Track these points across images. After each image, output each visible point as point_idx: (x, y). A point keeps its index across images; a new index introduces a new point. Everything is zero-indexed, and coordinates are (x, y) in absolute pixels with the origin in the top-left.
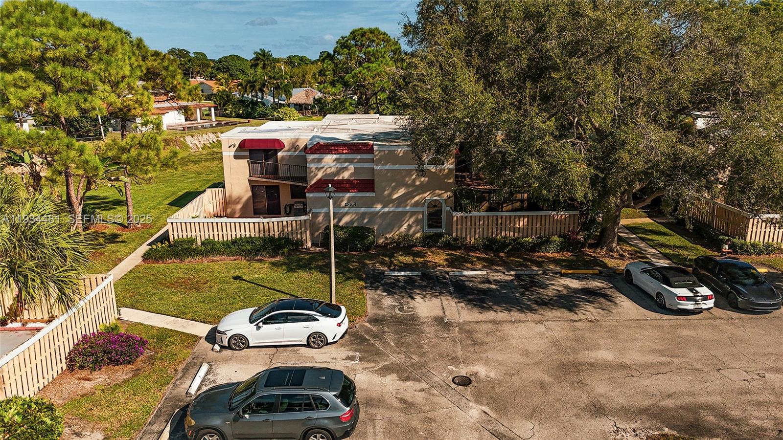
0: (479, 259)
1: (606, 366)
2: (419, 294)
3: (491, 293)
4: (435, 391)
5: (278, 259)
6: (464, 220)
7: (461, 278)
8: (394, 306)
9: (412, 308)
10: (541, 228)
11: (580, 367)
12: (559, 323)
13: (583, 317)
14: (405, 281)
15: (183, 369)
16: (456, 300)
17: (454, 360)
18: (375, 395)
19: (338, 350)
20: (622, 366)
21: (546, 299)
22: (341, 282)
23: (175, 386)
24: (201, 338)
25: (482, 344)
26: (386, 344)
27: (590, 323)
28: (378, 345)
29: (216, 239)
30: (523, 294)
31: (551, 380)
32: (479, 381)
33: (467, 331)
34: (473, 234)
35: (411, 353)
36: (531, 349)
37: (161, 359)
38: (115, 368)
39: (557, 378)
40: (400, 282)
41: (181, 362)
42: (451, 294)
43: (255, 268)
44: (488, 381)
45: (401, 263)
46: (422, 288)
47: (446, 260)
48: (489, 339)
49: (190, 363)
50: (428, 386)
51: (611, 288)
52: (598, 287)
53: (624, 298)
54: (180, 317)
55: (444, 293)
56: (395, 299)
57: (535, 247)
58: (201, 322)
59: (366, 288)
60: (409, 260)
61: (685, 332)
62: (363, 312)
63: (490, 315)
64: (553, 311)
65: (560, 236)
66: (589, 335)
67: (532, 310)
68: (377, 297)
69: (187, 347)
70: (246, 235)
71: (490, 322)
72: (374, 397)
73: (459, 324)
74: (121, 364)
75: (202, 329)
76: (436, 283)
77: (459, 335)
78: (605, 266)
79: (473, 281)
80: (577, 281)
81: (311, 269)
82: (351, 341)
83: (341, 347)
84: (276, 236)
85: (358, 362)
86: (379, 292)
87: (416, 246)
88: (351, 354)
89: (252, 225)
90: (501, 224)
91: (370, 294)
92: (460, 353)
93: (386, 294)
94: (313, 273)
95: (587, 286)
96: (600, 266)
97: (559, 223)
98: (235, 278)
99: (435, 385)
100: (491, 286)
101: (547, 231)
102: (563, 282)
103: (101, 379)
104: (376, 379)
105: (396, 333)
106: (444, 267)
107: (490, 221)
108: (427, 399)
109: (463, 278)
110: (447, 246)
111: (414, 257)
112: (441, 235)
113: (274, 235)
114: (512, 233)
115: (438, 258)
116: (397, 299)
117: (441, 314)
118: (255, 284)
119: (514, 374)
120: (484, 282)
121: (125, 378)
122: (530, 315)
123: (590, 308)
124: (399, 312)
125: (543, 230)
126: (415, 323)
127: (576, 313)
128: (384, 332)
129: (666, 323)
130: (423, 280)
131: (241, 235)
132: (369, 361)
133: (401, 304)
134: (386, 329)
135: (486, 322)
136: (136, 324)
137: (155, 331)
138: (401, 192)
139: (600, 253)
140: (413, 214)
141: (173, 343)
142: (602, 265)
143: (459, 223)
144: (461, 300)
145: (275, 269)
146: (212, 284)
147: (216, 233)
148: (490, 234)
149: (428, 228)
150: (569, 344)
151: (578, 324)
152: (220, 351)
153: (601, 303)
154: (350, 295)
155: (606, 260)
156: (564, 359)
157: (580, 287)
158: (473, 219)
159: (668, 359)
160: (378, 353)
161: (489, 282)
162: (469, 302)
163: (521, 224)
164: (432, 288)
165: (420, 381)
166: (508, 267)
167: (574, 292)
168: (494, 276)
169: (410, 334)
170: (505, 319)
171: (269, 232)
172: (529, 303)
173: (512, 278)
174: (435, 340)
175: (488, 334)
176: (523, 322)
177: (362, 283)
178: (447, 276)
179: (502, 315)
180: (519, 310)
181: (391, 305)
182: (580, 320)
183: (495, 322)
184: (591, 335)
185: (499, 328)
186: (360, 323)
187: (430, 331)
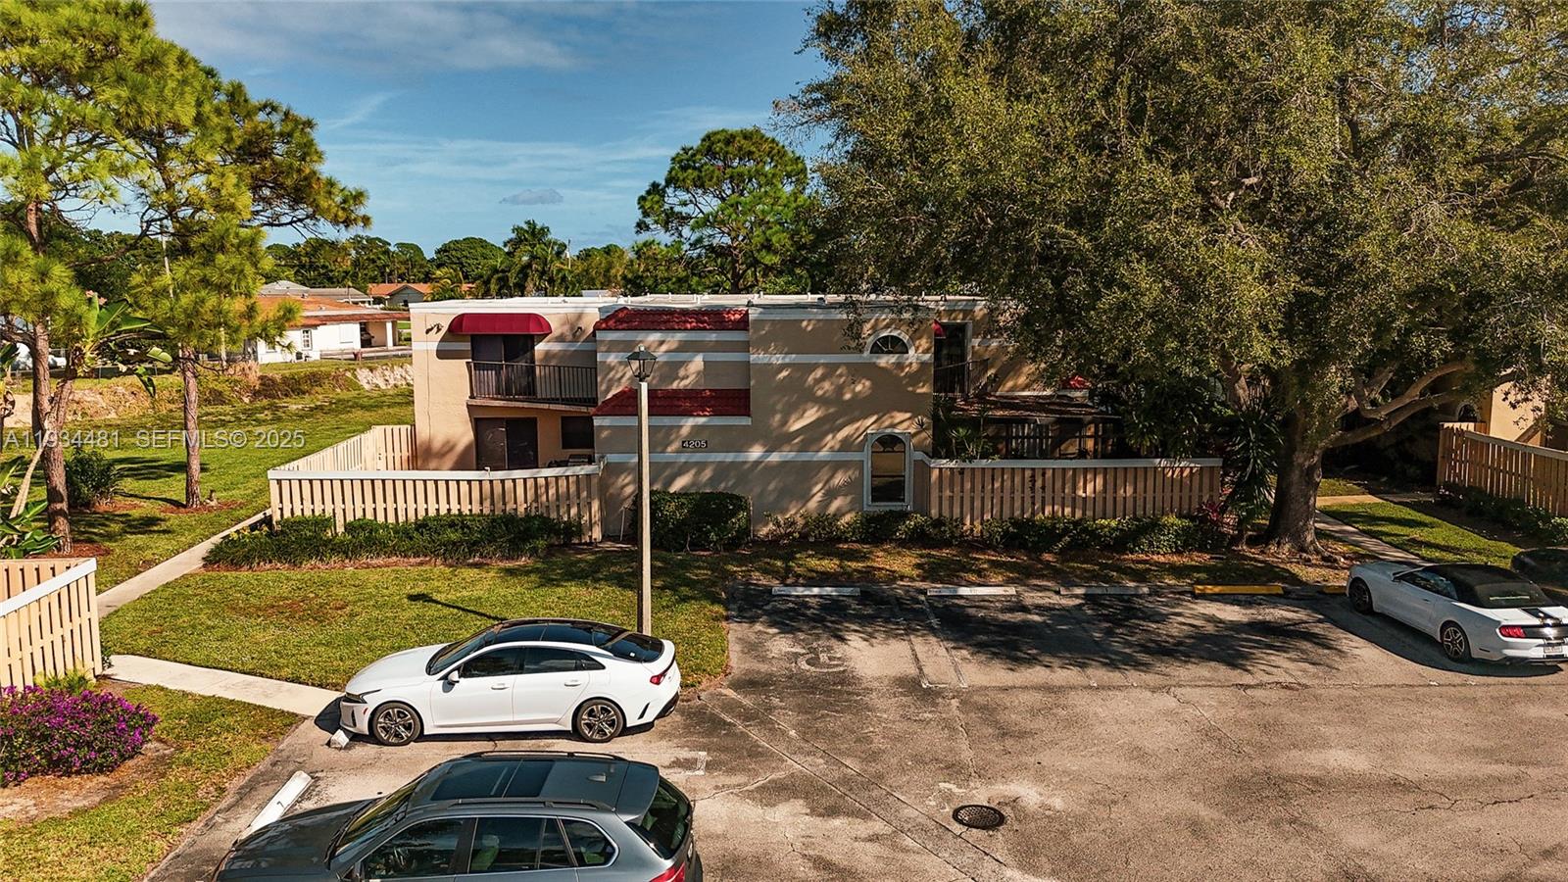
0: (995, 564)
1: (1355, 785)
2: (856, 631)
3: (1034, 631)
4: (909, 842)
5: (522, 561)
6: (957, 478)
7: (956, 601)
8: (797, 655)
9: (839, 659)
10: (1135, 498)
11: (1288, 787)
12: (1211, 691)
13: (1266, 678)
14: (823, 607)
15: (242, 788)
16: (951, 645)
17: (954, 769)
18: (745, 850)
19: (652, 745)
20: (1397, 785)
21: (1167, 642)
22: (668, 607)
23: (210, 825)
24: (305, 718)
25: (1022, 735)
26: (773, 731)
27: (1288, 692)
28: (755, 734)
29: (381, 519)
30: (1109, 633)
31: (1216, 815)
32: (1023, 816)
33: (983, 709)
34: (977, 512)
35: (842, 753)
36: (1149, 745)
37: (188, 763)
38: (59, 782)
39: (1232, 812)
40: (810, 608)
41: (240, 769)
42: (933, 631)
43: (464, 579)
44: (1048, 817)
45: (812, 571)
46: (864, 620)
47: (918, 566)
48: (1039, 723)
49: (262, 774)
50: (889, 830)
51: (1320, 621)
52: (1289, 620)
53: (1358, 641)
54: (262, 675)
55: (918, 630)
56: (797, 641)
57: (1125, 541)
58: (313, 685)
59: (727, 618)
60: (830, 565)
61: (1534, 711)
62: (720, 666)
63: (1037, 674)
64: (1190, 666)
65: (1180, 516)
66: (1290, 716)
67: (1138, 665)
68: (753, 637)
69: (265, 737)
70: (449, 510)
71: (1038, 688)
72: (743, 855)
73: (957, 694)
74: (78, 773)
75: (312, 701)
76: (896, 610)
77: (961, 716)
78: (1294, 579)
79: (986, 608)
80: (1236, 608)
81: (597, 580)
82: (686, 727)
83: (661, 739)
84: (521, 509)
85: (701, 773)
86: (758, 627)
87: (846, 541)
88: (685, 754)
89: (464, 487)
90: (1043, 488)
91: (736, 632)
92: (966, 754)
93: (776, 631)
94: (601, 589)
95: (1260, 617)
96: (1283, 580)
97: (1177, 488)
98: (413, 598)
99: (906, 826)
100: (1030, 617)
101: (1149, 506)
102: (1203, 611)
103: (16, 807)
104: (751, 811)
105: (801, 709)
106: (912, 579)
107: (1017, 479)
108: (888, 861)
109: (961, 602)
110: (919, 539)
111: (841, 560)
112: (904, 516)
113: (516, 510)
114: (1068, 510)
115: (899, 564)
116: (803, 640)
117: (913, 671)
118: (458, 608)
119: (1114, 802)
120: (1011, 610)
121: (80, 804)
122: (1134, 676)
123: (1280, 659)
124: (808, 667)
125: (1140, 502)
126: (850, 689)
127: (1247, 670)
128: (770, 709)
129: (1480, 693)
130: (865, 605)
131: (438, 510)
132: (731, 771)
133: (813, 650)
134: (776, 701)
135: (1025, 688)
136: (148, 687)
137: (191, 703)
138: (812, 415)
139: (1280, 553)
140: (836, 466)
141: (229, 729)
142: (1286, 578)
143: (946, 483)
144: (961, 644)
145: (512, 580)
146: (357, 610)
147: (380, 506)
148: (1017, 513)
149: (873, 500)
150: (1245, 735)
151: (1259, 693)
152: (347, 747)
153: (1303, 651)
154: (689, 631)
155: (1295, 569)
156: (1240, 767)
157: (1245, 620)
158: (978, 475)
159: (1514, 769)
160: (755, 753)
161: (1024, 609)
162: (980, 647)
163: (1089, 489)
164: (887, 621)
165: (865, 816)
166: (1067, 580)
167: (1231, 629)
168: (1032, 598)
169: (837, 711)
170: (1072, 682)
171: (505, 504)
172: (1127, 651)
173: (1078, 601)
174: (900, 727)
175: (1034, 712)
176: (1119, 688)
177: (719, 609)
178: (922, 598)
179: (1064, 675)
180: (1105, 664)
181: (788, 653)
182: (1260, 685)
183: (1047, 689)
184: (1296, 717)
185: (1062, 701)
186: (712, 689)
187: (888, 708)
